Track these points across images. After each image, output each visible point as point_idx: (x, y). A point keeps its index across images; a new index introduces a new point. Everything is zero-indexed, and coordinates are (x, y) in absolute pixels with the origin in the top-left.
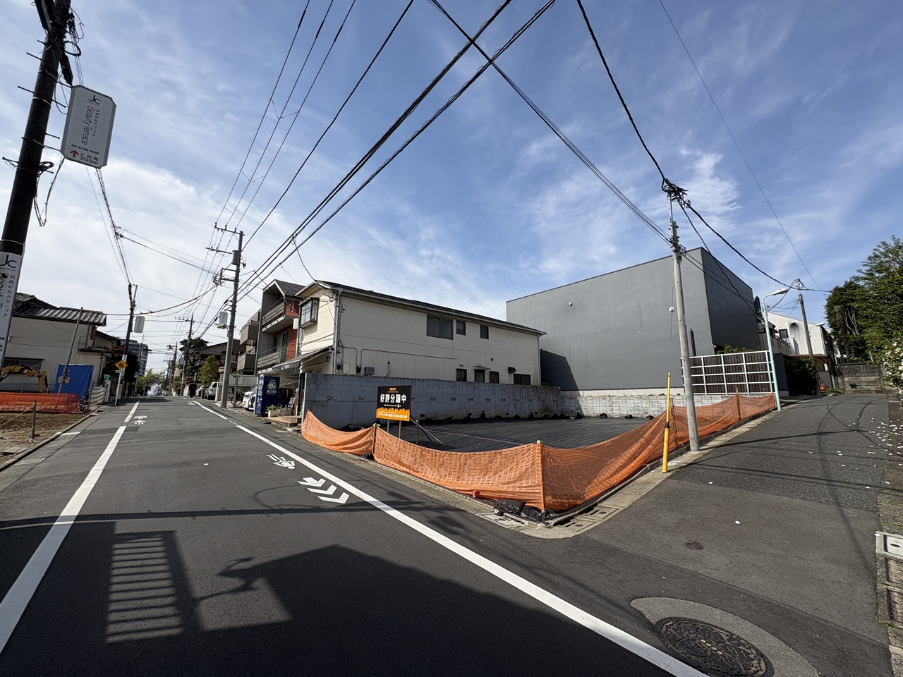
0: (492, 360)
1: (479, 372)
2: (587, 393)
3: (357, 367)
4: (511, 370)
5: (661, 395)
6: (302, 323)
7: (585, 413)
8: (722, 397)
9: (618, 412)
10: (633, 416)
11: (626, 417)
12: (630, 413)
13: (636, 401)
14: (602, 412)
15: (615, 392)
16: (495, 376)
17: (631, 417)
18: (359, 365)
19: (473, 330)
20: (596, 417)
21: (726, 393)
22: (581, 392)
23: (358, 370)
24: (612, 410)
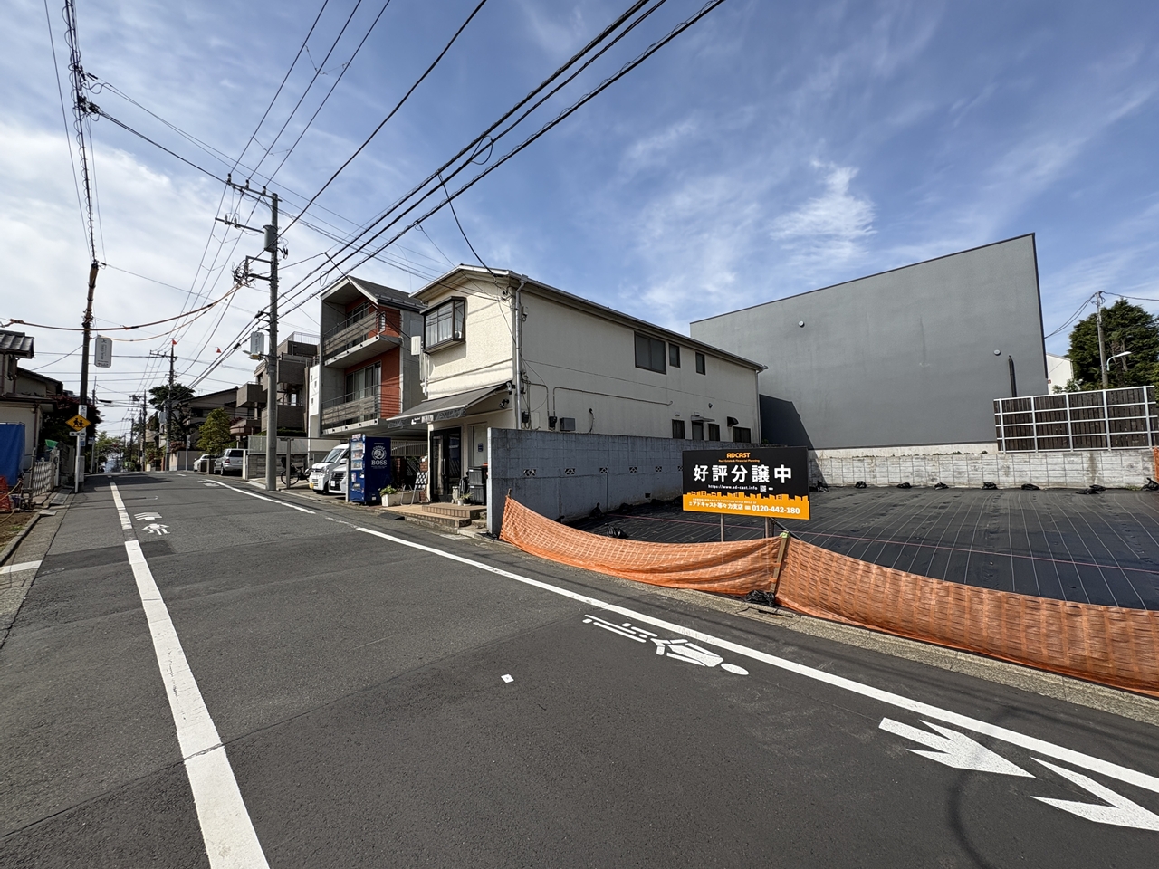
0: (710, 406)
1: (697, 424)
2: (828, 453)
3: (550, 419)
4: (731, 421)
5: (955, 454)
6: (427, 345)
7: (828, 481)
8: (1064, 455)
9: (886, 480)
10: (911, 484)
11: (900, 487)
12: (904, 481)
13: (916, 464)
14: (857, 480)
15: (875, 452)
16: (714, 429)
17: (907, 486)
18: (552, 415)
19: (688, 359)
20: (849, 487)
21: (1071, 449)
22: (818, 453)
23: (552, 421)
24: (875, 477)
